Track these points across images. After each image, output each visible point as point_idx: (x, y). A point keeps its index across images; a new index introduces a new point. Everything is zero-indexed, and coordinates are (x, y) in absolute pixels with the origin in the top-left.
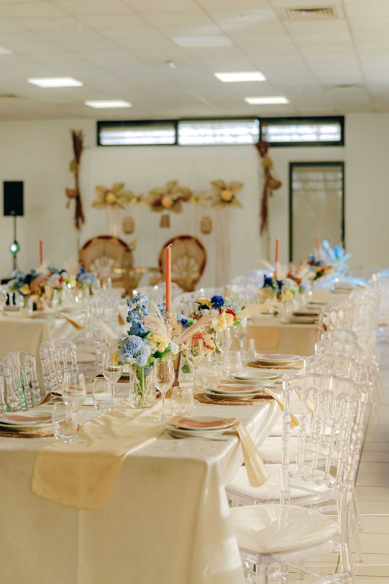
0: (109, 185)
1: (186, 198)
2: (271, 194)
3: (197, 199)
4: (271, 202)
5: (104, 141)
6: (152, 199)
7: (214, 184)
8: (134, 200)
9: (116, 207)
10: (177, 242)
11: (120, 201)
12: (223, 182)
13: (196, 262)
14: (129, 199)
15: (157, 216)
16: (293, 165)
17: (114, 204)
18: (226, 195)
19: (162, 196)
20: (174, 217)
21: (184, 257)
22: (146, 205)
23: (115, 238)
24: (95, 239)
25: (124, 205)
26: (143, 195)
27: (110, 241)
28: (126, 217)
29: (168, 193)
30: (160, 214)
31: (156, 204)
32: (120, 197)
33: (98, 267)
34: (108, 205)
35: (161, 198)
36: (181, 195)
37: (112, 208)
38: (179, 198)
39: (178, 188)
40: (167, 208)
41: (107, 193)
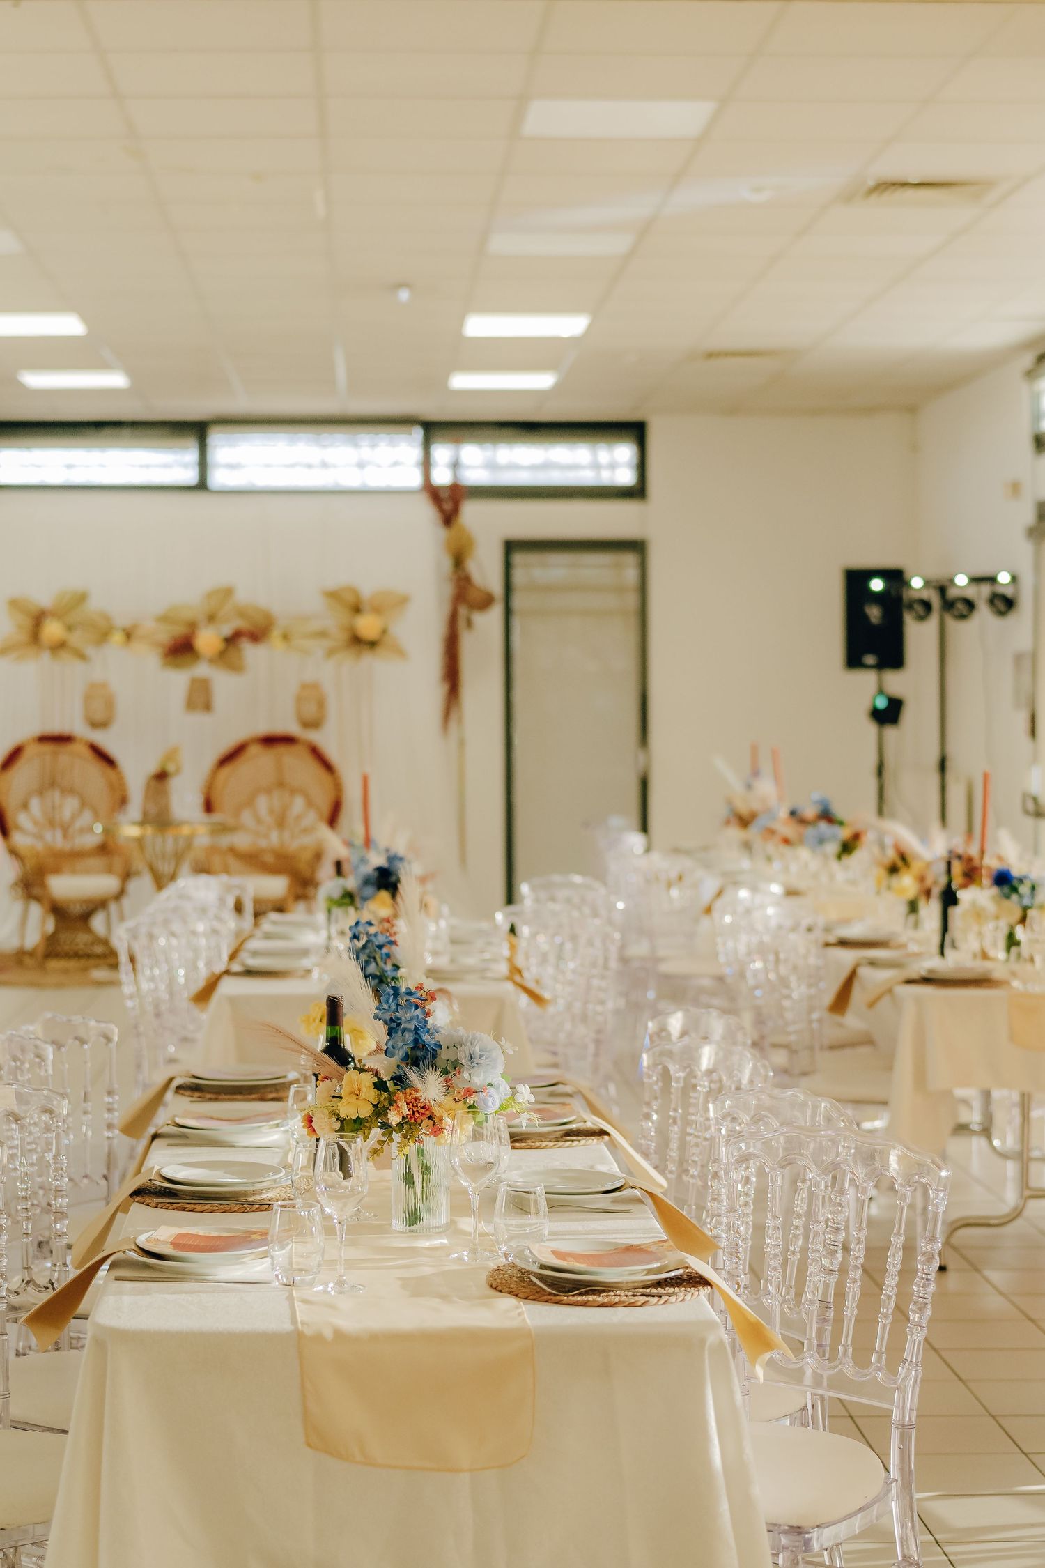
0: (43, 597)
1: (257, 635)
2: (469, 624)
3: (286, 637)
4: (469, 645)
6: (166, 635)
7: (333, 596)
8: (117, 637)
9: (65, 655)
10: (254, 750)
11: (75, 639)
12: (354, 592)
13: (310, 803)
14: (103, 636)
15: (178, 680)
17: (59, 647)
18: (367, 625)
19: (193, 626)
20: (223, 683)
21: (277, 790)
22: (148, 652)
23: (82, 741)
24: (31, 741)
25: (89, 652)
26: (142, 623)
27: (67, 748)
28: (90, 685)
29: (211, 619)
30: (187, 675)
31: (178, 649)
32: (75, 630)
33: (37, 821)
34: (45, 651)
35: (193, 633)
36: (245, 624)
37: (55, 657)
38: (240, 633)
39: (235, 605)
40: (208, 659)
41: (41, 617)
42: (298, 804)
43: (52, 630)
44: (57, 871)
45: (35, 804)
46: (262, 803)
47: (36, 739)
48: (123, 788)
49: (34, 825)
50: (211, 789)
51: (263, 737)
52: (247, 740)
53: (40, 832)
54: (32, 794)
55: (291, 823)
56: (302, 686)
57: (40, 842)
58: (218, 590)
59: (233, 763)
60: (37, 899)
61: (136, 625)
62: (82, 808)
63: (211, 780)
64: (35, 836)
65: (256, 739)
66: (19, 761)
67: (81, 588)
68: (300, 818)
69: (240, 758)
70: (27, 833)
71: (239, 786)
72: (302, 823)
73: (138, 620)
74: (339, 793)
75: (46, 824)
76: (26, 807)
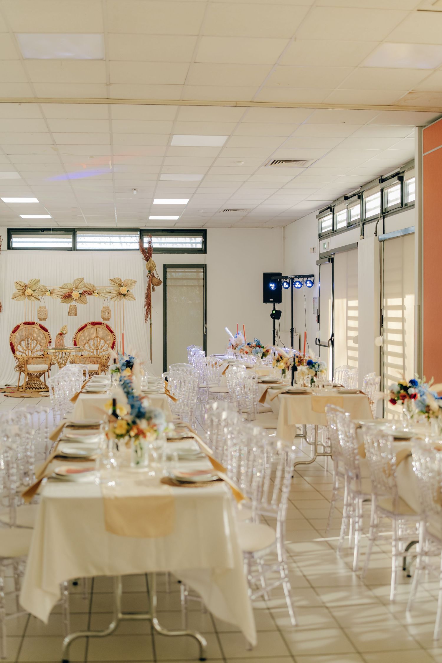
0: (27, 283)
1: (90, 293)
2: (153, 289)
3: (99, 293)
5: (14, 245)
6: (63, 292)
7: (113, 281)
8: (48, 293)
9: (32, 299)
10: (89, 326)
11: (35, 294)
12: (120, 280)
13: (106, 342)
14: (44, 293)
15: (66, 306)
16: (166, 267)
18: (123, 290)
19: (71, 290)
20: (80, 307)
21: (96, 339)
22: (57, 298)
23: (37, 324)
24: (21, 324)
25: (40, 298)
26: (55, 289)
27: (33, 326)
28: (40, 307)
29: (76, 288)
30: (69, 304)
31: (67, 296)
32: (35, 291)
33: (23, 348)
34: (26, 297)
35: (71, 292)
36: (86, 289)
37: (29, 299)
38: (85, 292)
39: (84, 284)
40: (75, 299)
41: (26, 287)
42: (102, 342)
43: (29, 291)
44: (30, 363)
45: (23, 343)
46: (91, 342)
47: (23, 324)
48: (50, 338)
49: (22, 349)
50: (76, 339)
51: (92, 323)
52: (87, 323)
53: (24, 351)
54: (22, 340)
55: (99, 348)
56: (104, 307)
57: (24, 354)
58: (78, 279)
59: (83, 330)
60: (23, 371)
61: (54, 290)
62: (37, 344)
63: (76, 336)
64: (22, 352)
65: (90, 323)
66: (18, 330)
67: (37, 278)
68: (102, 347)
69: (85, 329)
70: (20, 352)
71: (84, 338)
72: (103, 348)
73: (54, 288)
74: (115, 339)
75: (26, 349)
76: (20, 344)
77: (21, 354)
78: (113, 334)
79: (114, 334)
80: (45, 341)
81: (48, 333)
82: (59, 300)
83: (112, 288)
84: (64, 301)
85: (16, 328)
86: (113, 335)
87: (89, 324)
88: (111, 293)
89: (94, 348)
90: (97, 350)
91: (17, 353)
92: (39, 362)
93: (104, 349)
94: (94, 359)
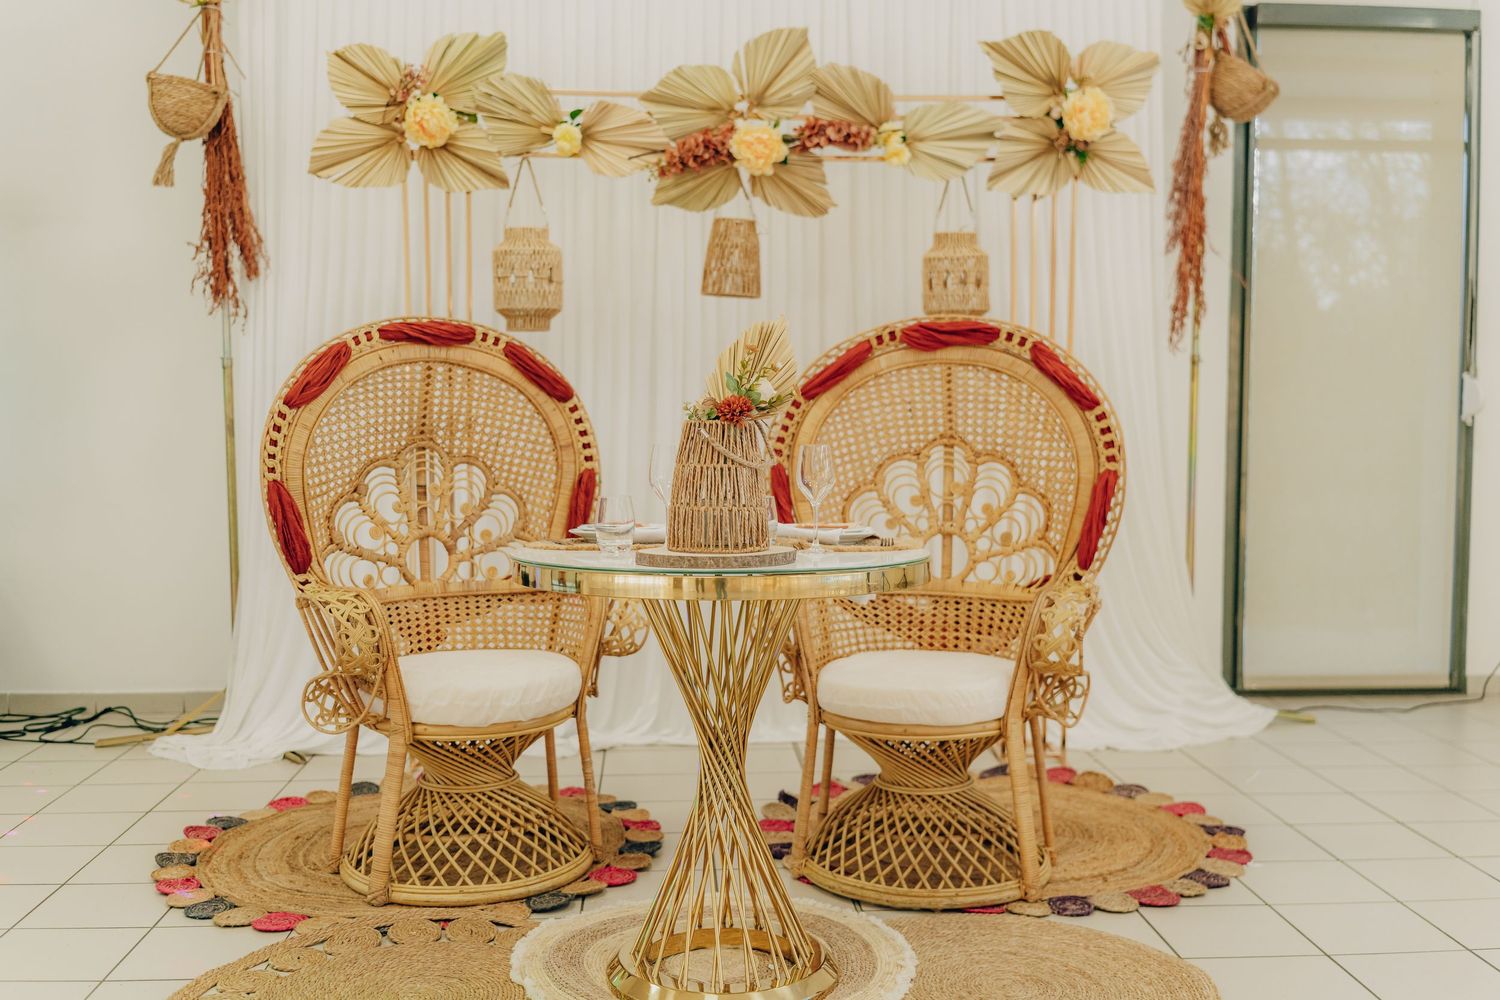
0: (412, 51)
2: (1218, 139)
6: (666, 130)
7: (1004, 52)
8: (566, 136)
10: (889, 356)
11: (478, 138)
15: (689, 230)
17: (441, 153)
19: (725, 112)
20: (781, 234)
21: (937, 453)
22: (626, 166)
23: (490, 340)
24: (363, 339)
25: (508, 166)
26: (615, 106)
27: (457, 353)
28: (510, 234)
29: (758, 101)
30: (710, 215)
31: (696, 158)
32: (473, 118)
33: (384, 524)
34: (414, 165)
35: (724, 127)
36: (826, 112)
37: (433, 176)
38: (815, 129)
39: (811, 74)
40: (753, 178)
41: (407, 93)
42: (995, 481)
43: (429, 115)
44: (428, 641)
45: (382, 486)
46: (901, 480)
47: (376, 335)
48: (586, 446)
49: (374, 535)
50: (786, 452)
51: (911, 329)
52: (872, 335)
53: (393, 549)
54: (373, 463)
55: (970, 526)
56: (941, 239)
57: (391, 575)
58: (772, 37)
59: (838, 389)
60: (379, 723)
61: (604, 110)
62: (489, 493)
63: (785, 428)
64: (374, 559)
65: (892, 335)
66: (338, 384)
67: (486, 32)
68: (992, 516)
69: (855, 377)
70: (358, 553)
71: (849, 445)
72: (1002, 527)
73: (609, 100)
74: (1111, 459)
75: (404, 530)
76: (357, 491)
77: (364, 568)
78: (1091, 415)
79: (1101, 417)
80: (551, 466)
81: (574, 409)
82: (640, 181)
83: (1000, 109)
84: (674, 193)
85: (316, 362)
86: (1098, 426)
87: (886, 338)
88: (990, 136)
89: (923, 525)
90: (948, 536)
91: (335, 567)
92: (505, 632)
93: (1006, 538)
94: (924, 605)
